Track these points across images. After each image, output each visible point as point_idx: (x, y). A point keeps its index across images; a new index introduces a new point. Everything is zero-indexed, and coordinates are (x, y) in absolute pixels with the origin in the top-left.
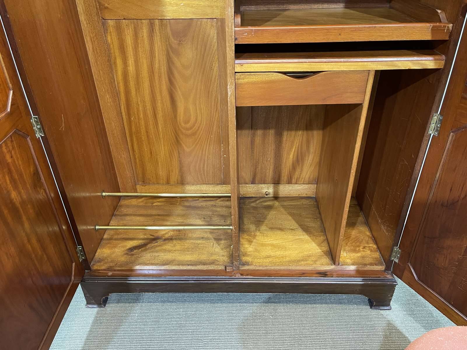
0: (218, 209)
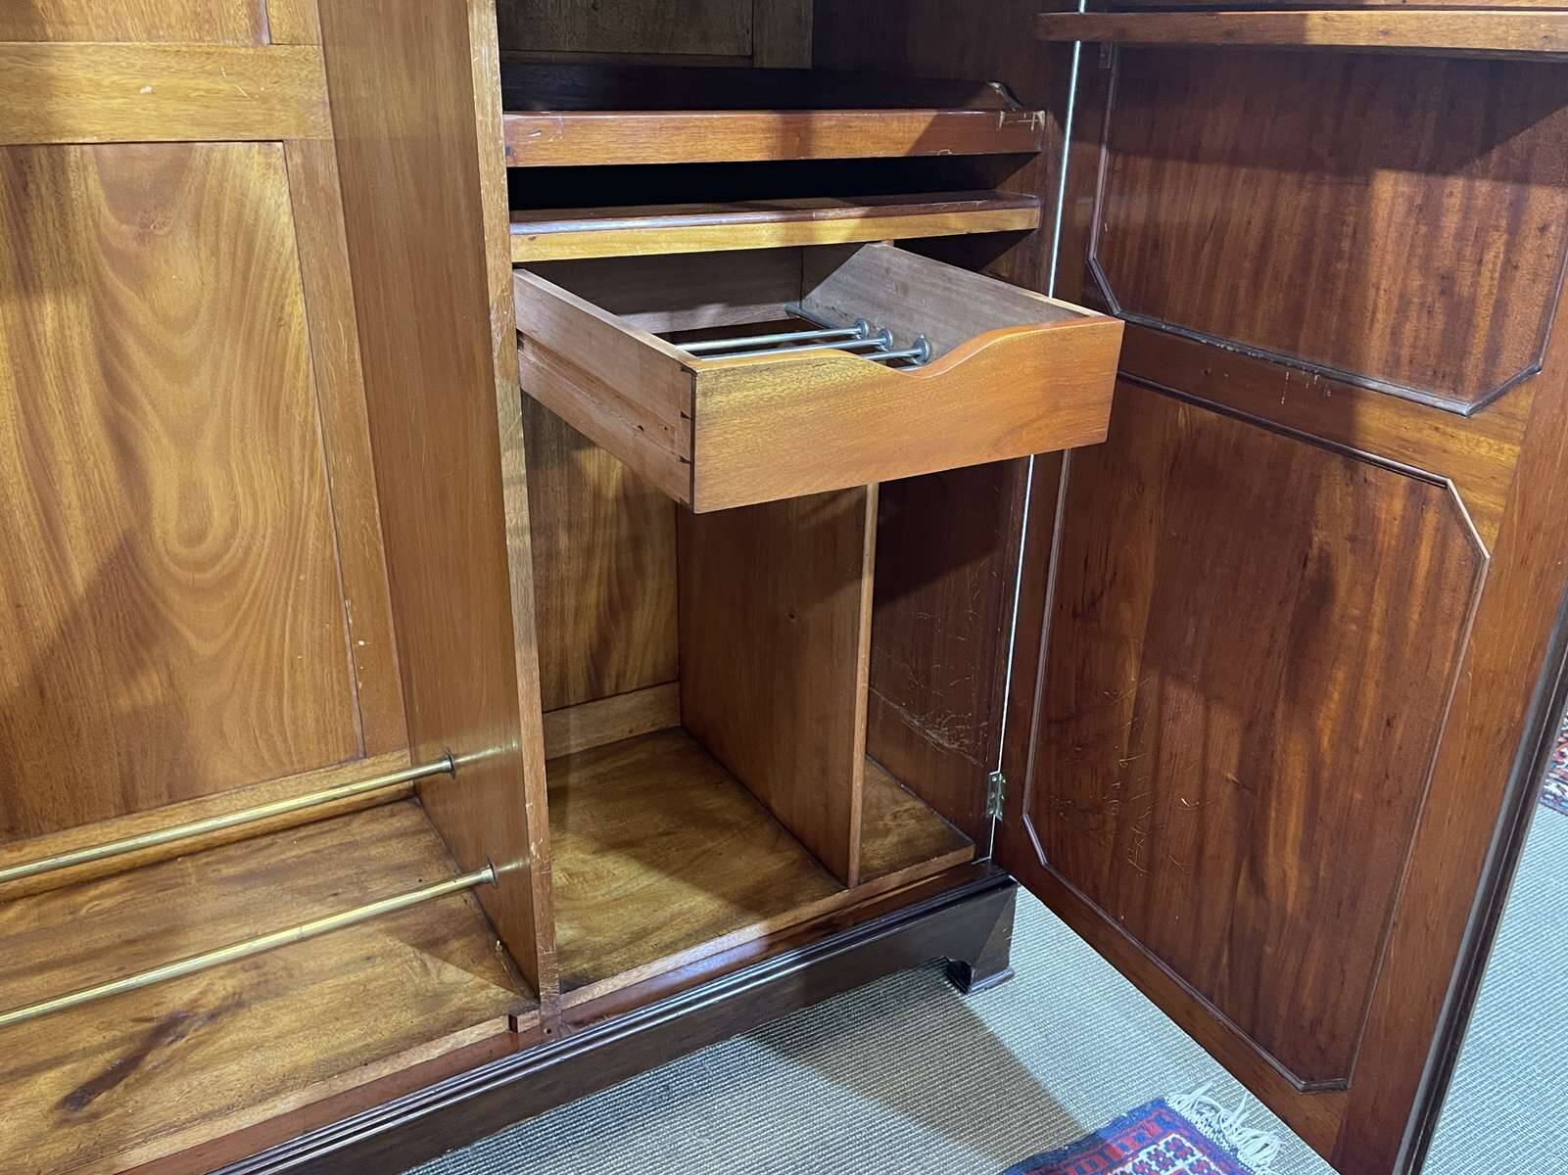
0: (374, 852)
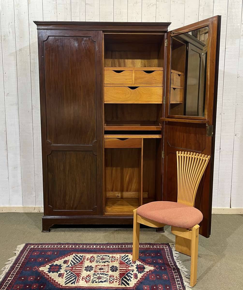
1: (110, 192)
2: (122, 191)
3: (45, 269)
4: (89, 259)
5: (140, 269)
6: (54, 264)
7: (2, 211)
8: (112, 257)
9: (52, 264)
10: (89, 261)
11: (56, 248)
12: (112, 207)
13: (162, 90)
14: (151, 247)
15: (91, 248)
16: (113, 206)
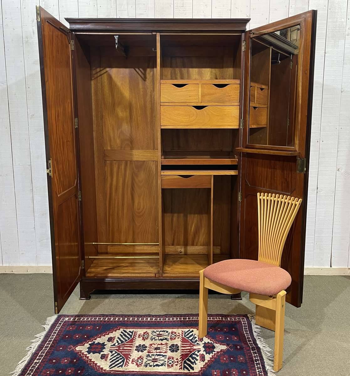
1: (170, 246)
2: (186, 244)
3: (83, 349)
4: (141, 336)
5: (209, 348)
6: (96, 343)
7: (27, 271)
8: (172, 333)
9: (93, 342)
10: (141, 338)
11: (98, 321)
12: (172, 266)
13: (239, 111)
14: (224, 320)
15: (144, 322)
16: (174, 265)
